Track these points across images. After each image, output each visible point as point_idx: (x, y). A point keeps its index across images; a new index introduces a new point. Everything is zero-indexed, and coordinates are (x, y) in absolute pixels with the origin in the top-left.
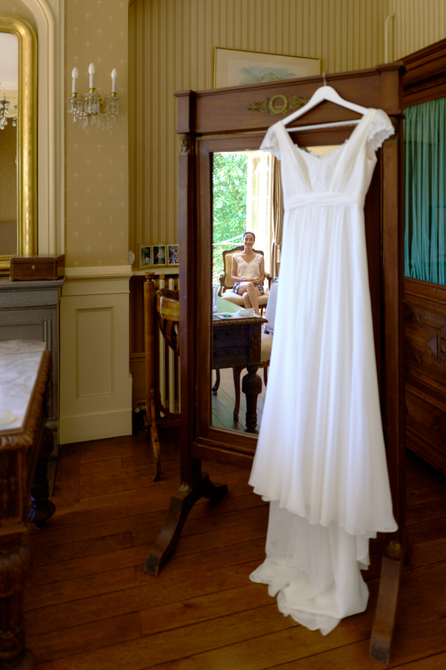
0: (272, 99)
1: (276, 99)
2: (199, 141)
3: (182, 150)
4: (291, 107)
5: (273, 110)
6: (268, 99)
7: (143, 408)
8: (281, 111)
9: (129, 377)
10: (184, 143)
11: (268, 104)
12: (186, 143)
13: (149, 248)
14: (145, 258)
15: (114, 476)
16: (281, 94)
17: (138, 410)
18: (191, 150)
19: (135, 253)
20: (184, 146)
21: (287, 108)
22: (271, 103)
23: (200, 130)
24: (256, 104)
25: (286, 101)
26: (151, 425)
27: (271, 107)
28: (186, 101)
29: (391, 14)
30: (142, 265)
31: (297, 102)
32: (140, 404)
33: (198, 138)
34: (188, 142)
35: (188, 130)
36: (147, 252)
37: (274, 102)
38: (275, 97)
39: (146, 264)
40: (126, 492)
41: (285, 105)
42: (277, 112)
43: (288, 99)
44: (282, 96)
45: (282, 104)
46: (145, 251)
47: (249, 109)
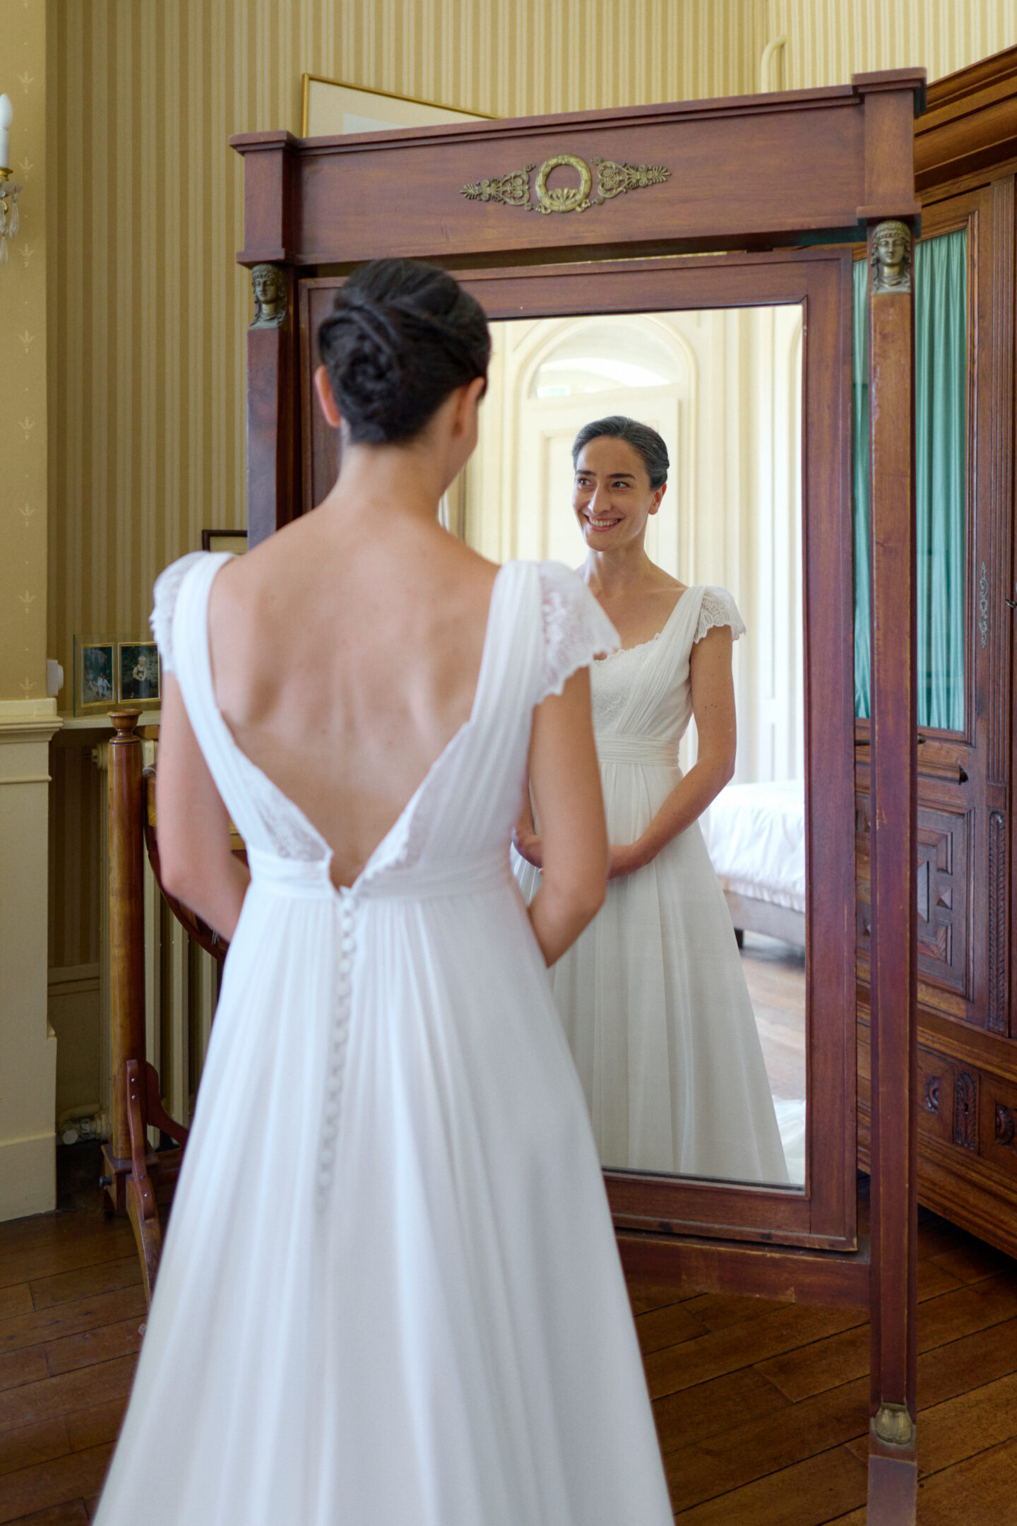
0: (544, 169)
1: (558, 165)
2: (310, 290)
3: (258, 316)
4: (600, 191)
5: (547, 202)
6: (532, 170)
7: (87, 1127)
8: (569, 204)
9: (48, 1036)
10: (264, 291)
11: (530, 182)
12: (271, 291)
13: (106, 651)
14: (95, 679)
15: (11, 1338)
16: (572, 155)
17: (71, 1137)
18: (287, 314)
19: (62, 663)
20: (267, 302)
21: (587, 196)
22: (540, 180)
23: (312, 257)
24: (495, 181)
25: (585, 175)
26: (130, 1172)
27: (539, 191)
28: (274, 164)
29: (774, 41)
30: (85, 702)
31: (619, 178)
32: (77, 1120)
33: (308, 283)
34: (278, 289)
35: (280, 254)
36: (102, 659)
37: (547, 176)
38: (553, 162)
39: (99, 697)
40: (54, 1380)
41: (583, 188)
42: (559, 206)
43: (590, 171)
44: (573, 161)
45: (575, 183)
46: (96, 658)
47: (472, 197)
